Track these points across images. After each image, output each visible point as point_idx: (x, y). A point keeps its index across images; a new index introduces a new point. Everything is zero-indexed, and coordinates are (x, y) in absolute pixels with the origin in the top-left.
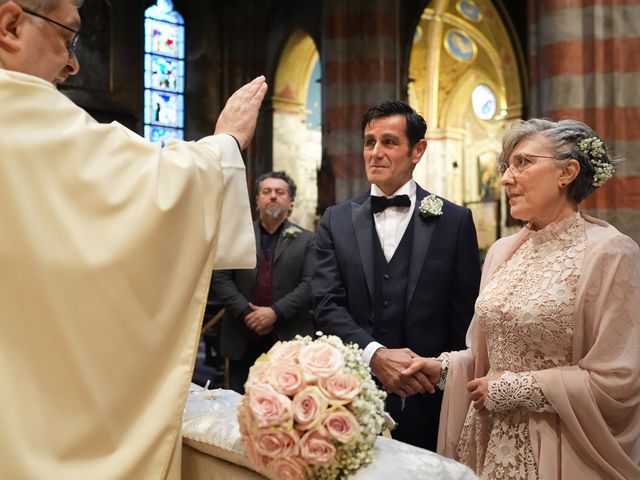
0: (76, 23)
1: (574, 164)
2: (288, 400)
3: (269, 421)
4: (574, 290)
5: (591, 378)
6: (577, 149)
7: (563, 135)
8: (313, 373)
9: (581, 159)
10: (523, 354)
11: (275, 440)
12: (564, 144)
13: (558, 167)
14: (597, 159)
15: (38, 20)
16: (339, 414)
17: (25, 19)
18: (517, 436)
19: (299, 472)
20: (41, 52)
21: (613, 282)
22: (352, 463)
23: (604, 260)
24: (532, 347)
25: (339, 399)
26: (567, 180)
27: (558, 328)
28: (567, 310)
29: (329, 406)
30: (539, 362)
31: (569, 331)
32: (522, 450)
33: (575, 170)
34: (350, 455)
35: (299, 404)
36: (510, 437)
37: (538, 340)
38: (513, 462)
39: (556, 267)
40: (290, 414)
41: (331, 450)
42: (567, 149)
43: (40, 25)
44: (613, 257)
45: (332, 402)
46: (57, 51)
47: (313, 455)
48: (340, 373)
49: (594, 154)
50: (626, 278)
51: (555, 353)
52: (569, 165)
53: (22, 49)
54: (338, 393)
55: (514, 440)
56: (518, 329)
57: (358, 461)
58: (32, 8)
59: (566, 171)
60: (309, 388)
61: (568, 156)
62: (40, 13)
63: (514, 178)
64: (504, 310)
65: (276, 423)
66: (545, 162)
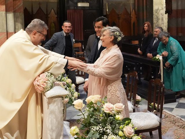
6: (114, 34)
7: (112, 31)
9: (114, 36)
13: (110, 37)
14: (118, 36)
26: (111, 40)
29: (42, 82)
33: (113, 38)
34: (46, 89)
40: (37, 84)
41: (42, 88)
42: (112, 34)
48: (44, 77)
52: (112, 37)
66: (107, 36)
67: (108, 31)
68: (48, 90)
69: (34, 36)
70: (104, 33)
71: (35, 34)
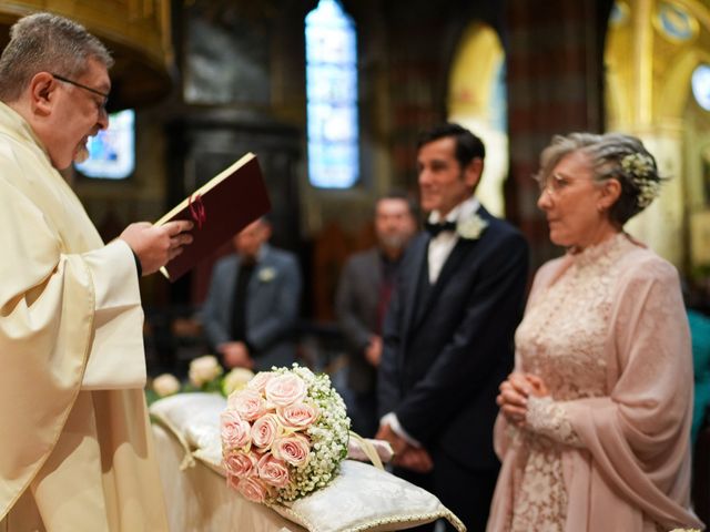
0: (105, 86)
1: (615, 185)
2: (248, 425)
3: (232, 444)
4: (606, 319)
5: (620, 410)
6: (618, 167)
7: (605, 152)
8: (273, 402)
9: (622, 179)
10: (559, 387)
11: (237, 461)
12: (604, 163)
13: (596, 188)
14: (641, 177)
15: (68, 86)
16: (292, 439)
17: (56, 85)
18: (551, 473)
19: (259, 491)
20: (69, 115)
21: (643, 310)
22: (306, 485)
23: (635, 285)
24: (566, 380)
25: (293, 425)
26: (607, 202)
27: (589, 360)
28: (598, 341)
29: (284, 431)
30: (574, 394)
31: (602, 362)
32: (556, 488)
33: (615, 190)
34: (305, 478)
35: (257, 429)
36: (545, 475)
37: (570, 372)
38: (547, 500)
39: (591, 294)
40: (248, 438)
41: (284, 473)
42: (607, 169)
43: (71, 90)
44: (643, 282)
45: (287, 429)
46: (86, 113)
47: (267, 476)
48: (300, 402)
49: (637, 172)
50: (657, 304)
51: (589, 386)
52: (609, 184)
53: (53, 113)
54: (292, 420)
55: (548, 478)
56: (551, 360)
57: (312, 484)
58: (63, 75)
59: (605, 192)
60: (268, 415)
61: (609, 176)
62: (70, 79)
63: (552, 201)
64: (539, 341)
65: (236, 446)
66: (581, 184)
67: (581, 157)
68: (316, 488)
69: (40, 104)
70: (564, 169)
71: (45, 94)
